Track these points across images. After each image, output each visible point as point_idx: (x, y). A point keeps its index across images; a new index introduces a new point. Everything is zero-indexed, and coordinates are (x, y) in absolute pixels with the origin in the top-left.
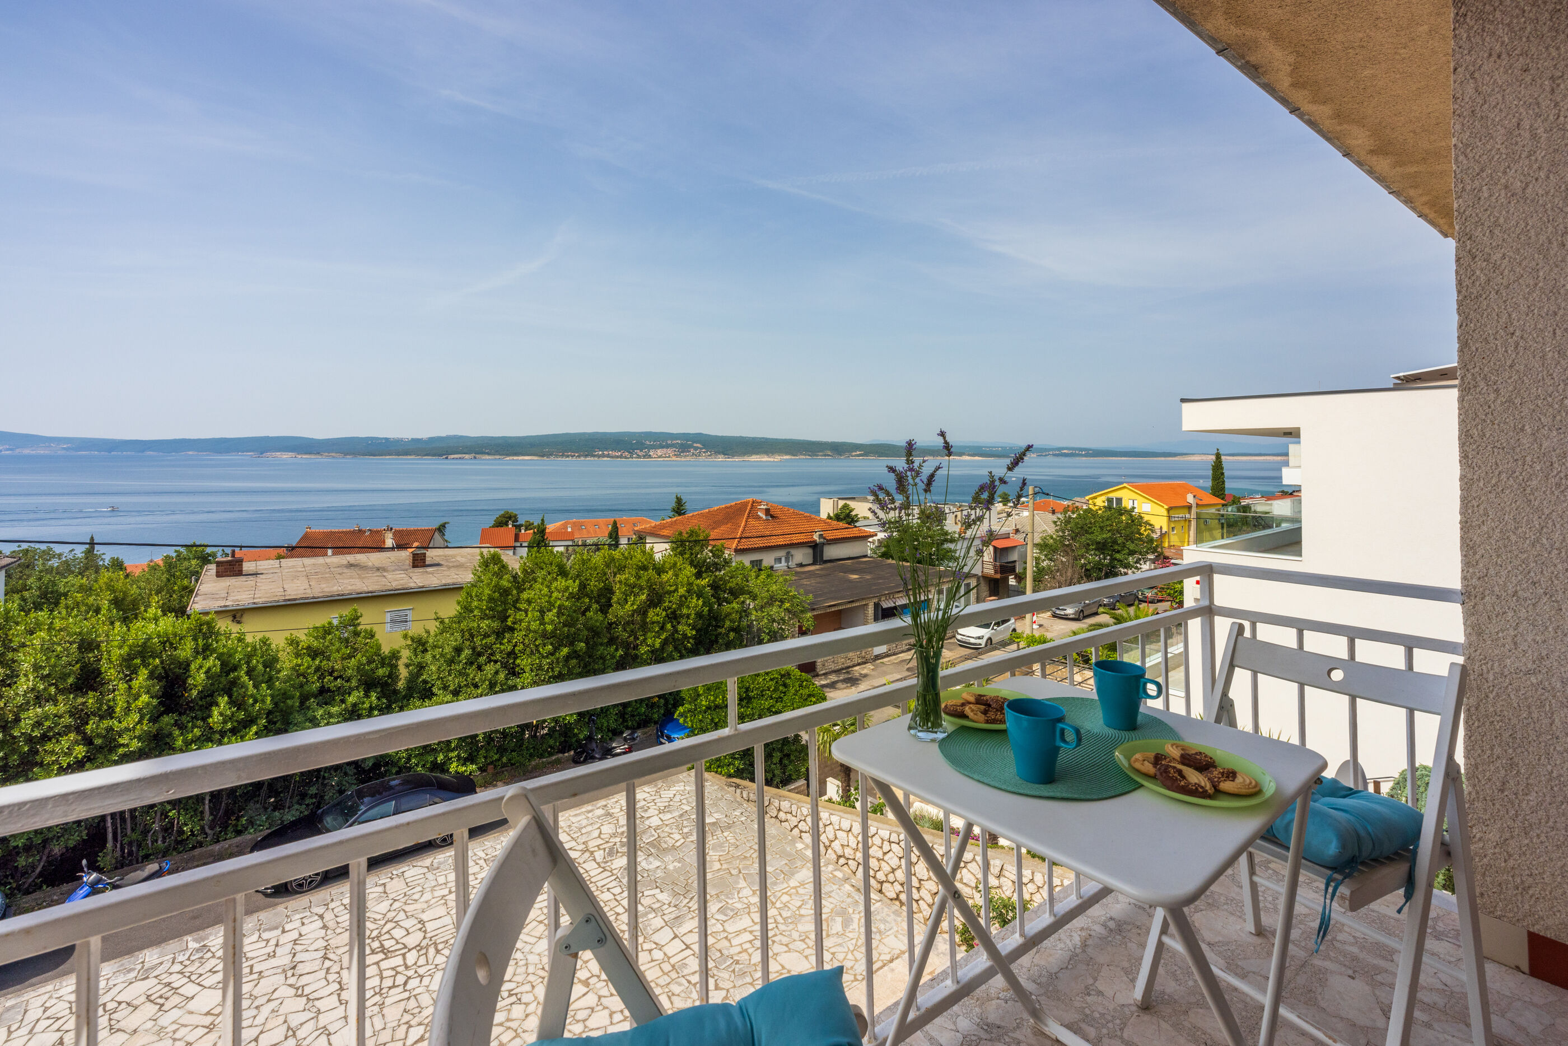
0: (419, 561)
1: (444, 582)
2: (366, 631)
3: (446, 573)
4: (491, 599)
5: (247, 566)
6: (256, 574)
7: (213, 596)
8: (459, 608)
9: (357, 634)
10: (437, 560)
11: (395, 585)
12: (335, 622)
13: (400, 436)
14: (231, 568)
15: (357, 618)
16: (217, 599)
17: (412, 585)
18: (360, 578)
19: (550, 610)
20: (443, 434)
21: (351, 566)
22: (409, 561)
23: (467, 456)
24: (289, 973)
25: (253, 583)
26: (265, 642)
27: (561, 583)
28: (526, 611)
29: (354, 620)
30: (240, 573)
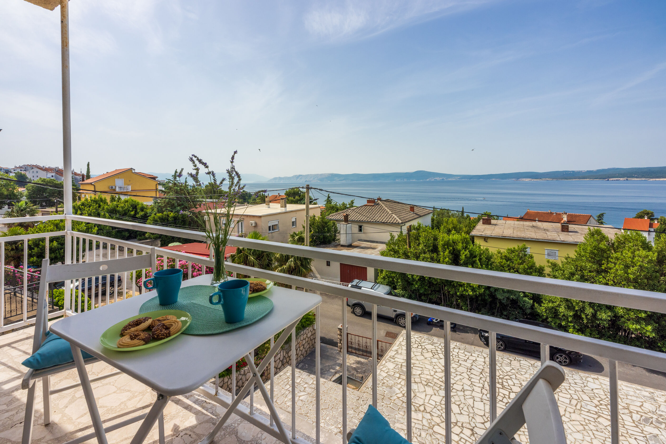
0: (565, 229)
1: (576, 240)
2: (529, 255)
3: (580, 237)
4: (592, 253)
5: (493, 221)
6: (496, 225)
7: (479, 231)
8: (576, 254)
9: (525, 255)
10: (576, 230)
11: (550, 238)
12: (516, 248)
13: (580, 170)
14: (487, 222)
15: (526, 248)
16: (480, 232)
17: (558, 239)
18: (535, 232)
19: (633, 267)
20: (606, 168)
21: (533, 226)
22: (560, 229)
23: (621, 179)
24: (469, 370)
25: (493, 228)
26: (487, 250)
27: (643, 253)
28: (615, 264)
29: (524, 249)
30: (490, 224)
